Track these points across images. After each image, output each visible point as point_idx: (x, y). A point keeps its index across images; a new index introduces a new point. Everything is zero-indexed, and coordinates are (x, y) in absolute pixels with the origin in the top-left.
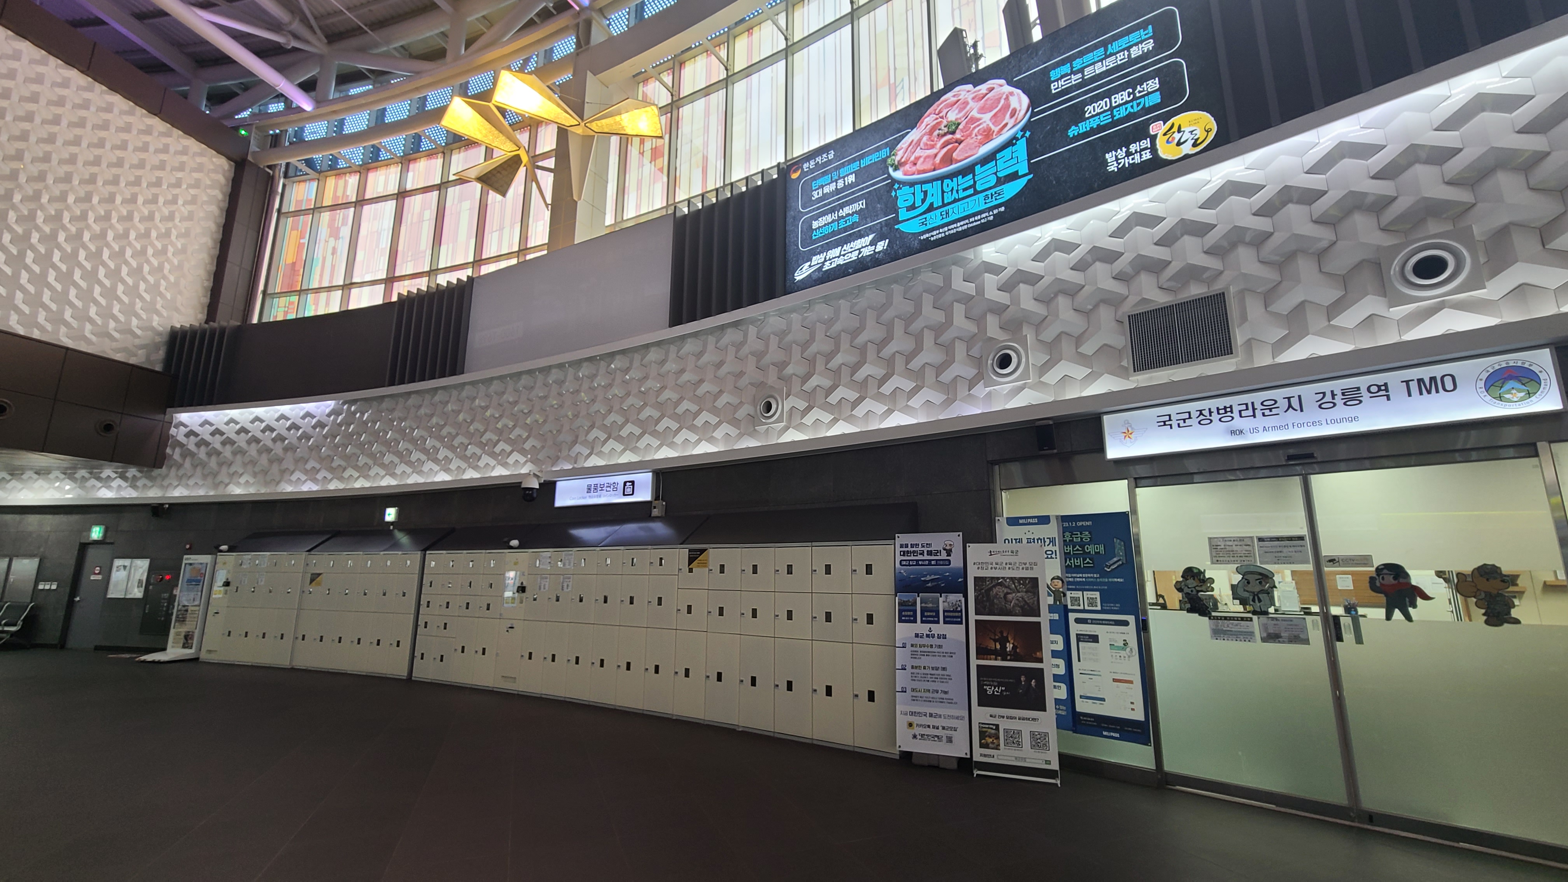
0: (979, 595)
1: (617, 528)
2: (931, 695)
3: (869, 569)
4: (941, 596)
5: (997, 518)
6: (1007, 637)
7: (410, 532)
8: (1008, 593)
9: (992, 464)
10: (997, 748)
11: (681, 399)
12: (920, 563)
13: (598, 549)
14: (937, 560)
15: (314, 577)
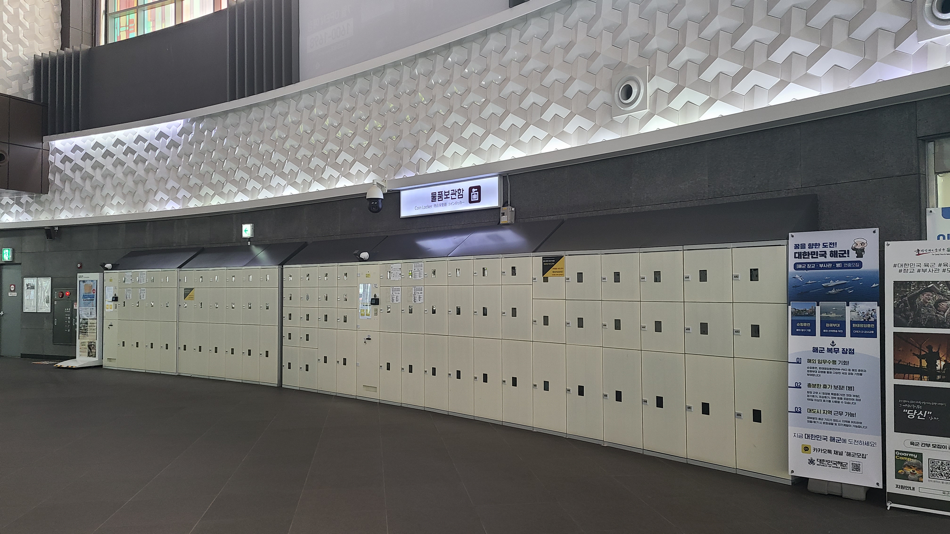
0: (900, 303)
1: (465, 237)
2: (833, 417)
3: (754, 275)
4: (848, 305)
5: (928, 210)
6: (938, 353)
7: (266, 247)
8: (940, 301)
9: (924, 141)
10: (919, 479)
11: (526, 92)
12: (821, 266)
13: (448, 259)
14: (843, 263)
15: (188, 292)
